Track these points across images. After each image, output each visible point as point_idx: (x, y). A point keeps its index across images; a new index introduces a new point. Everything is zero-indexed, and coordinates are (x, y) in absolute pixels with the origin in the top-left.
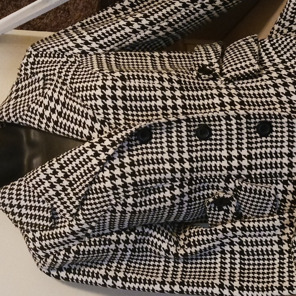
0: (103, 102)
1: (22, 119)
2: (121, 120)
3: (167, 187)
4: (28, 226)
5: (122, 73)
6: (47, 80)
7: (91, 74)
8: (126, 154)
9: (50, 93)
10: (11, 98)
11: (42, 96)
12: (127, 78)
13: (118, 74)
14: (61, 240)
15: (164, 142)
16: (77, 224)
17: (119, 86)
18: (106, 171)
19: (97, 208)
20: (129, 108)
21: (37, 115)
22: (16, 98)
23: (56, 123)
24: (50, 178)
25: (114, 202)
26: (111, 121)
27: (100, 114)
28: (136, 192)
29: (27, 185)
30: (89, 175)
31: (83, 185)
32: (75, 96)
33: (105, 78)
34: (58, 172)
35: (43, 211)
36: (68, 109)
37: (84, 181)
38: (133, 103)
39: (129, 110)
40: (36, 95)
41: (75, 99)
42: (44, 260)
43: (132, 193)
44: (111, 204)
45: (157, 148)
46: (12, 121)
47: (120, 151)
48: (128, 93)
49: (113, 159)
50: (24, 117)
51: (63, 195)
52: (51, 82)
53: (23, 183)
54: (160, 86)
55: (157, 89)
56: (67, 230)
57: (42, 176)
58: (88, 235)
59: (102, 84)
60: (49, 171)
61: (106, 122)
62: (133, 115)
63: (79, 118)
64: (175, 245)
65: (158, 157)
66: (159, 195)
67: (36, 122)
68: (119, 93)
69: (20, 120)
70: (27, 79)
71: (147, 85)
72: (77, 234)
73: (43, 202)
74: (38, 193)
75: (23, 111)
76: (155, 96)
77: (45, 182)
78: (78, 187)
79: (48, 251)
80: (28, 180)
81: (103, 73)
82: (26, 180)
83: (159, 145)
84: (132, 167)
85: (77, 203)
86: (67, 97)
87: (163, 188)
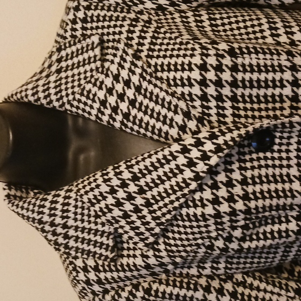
0: (201, 90)
1: (72, 106)
2: (228, 117)
3: (292, 216)
4: (77, 252)
5: (229, 44)
6: (108, 48)
7: (181, 43)
8: (235, 166)
9: (114, 68)
10: (51, 72)
11: (102, 73)
12: (238, 51)
13: (223, 46)
14: (129, 274)
15: (292, 150)
16: (155, 256)
17: (227, 66)
18: (205, 190)
19: (188, 240)
20: (241, 99)
21: (96, 102)
22: (59, 71)
23: (126, 116)
24: (115, 191)
25: (214, 234)
26: (212, 119)
27: (197, 108)
28: (247, 222)
29: (79, 199)
30: (179, 194)
31: (170, 207)
32: (157, 78)
33: (205, 51)
34: (129, 185)
35: (102, 236)
36: (145, 96)
37: (172, 202)
38: (247, 92)
39: (240, 102)
40: (92, 70)
41: (158, 83)
42: (100, 297)
43: (242, 223)
44: (210, 237)
45: (281, 159)
46: (54, 107)
47: (227, 162)
48: (240, 76)
49: (217, 173)
50: (75, 103)
51: (134, 217)
52: (114, 51)
53: (73, 195)
54: (288, 64)
55: (284, 68)
56: (139, 261)
57: (104, 188)
58: (167, 272)
59: (202, 62)
60: (115, 182)
61: (206, 119)
62: (245, 109)
63: (164, 111)
64: (297, 296)
65: (282, 172)
66: (280, 227)
67: (94, 112)
68: (226, 76)
69: (68, 107)
70: (75, 44)
71: (269, 63)
72: (153, 268)
73: (103, 224)
74: (95, 211)
75: (73, 93)
76: (281, 80)
77: (107, 197)
78: (160, 208)
79: (108, 286)
80: (82, 192)
81: (200, 44)
82: (78, 190)
83: (284, 155)
84: (245, 187)
85: (157, 230)
86: (144, 79)
87: (286, 217)
